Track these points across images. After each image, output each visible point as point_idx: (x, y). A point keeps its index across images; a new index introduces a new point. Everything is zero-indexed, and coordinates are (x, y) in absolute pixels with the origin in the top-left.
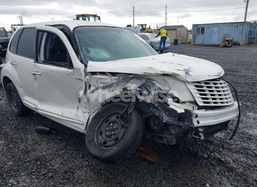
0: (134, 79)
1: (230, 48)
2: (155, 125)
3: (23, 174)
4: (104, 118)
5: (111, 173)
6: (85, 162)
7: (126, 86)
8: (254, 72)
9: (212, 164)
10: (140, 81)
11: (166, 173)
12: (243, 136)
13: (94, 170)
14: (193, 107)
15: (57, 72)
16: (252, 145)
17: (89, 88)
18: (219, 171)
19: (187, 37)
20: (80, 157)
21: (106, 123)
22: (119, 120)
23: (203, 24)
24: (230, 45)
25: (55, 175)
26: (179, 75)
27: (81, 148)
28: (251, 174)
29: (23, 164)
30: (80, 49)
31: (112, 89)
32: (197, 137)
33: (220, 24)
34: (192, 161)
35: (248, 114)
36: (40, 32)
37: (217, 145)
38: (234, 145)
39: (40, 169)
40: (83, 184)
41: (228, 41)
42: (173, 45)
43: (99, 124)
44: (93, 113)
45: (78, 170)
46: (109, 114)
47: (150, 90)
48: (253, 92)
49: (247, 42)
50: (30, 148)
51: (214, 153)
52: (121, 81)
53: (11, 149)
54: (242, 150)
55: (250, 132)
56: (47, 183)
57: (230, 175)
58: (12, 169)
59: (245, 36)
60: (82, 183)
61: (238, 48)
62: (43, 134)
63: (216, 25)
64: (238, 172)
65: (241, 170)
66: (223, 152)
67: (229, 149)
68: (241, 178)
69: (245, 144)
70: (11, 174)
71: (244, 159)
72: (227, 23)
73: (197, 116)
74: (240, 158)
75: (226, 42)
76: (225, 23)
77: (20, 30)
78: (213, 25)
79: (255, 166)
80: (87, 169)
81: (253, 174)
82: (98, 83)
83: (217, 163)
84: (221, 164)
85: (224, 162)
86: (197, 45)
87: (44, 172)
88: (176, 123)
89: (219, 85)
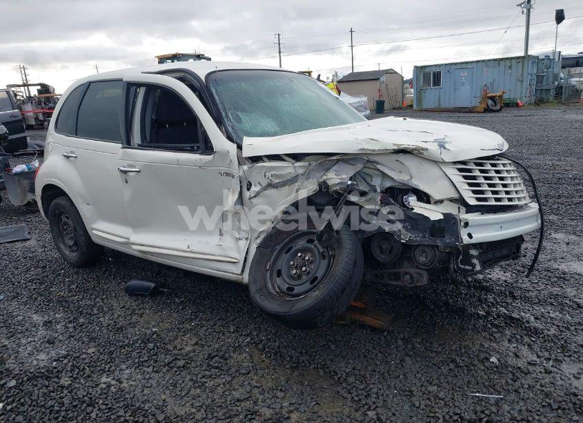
0: (340, 162)
1: (497, 114)
2: (382, 253)
3: (124, 367)
4: (281, 245)
5: (301, 352)
6: (243, 338)
7: (325, 178)
8: (556, 158)
9: (496, 326)
10: (352, 167)
11: (410, 346)
12: (550, 274)
13: (267, 350)
14: (459, 208)
15: (178, 162)
16: (569, 290)
17: (249, 189)
18: (511, 337)
19: (403, 95)
20: (232, 331)
21: (287, 253)
22: (315, 246)
23: (436, 66)
24: (498, 107)
25: (191, 363)
26: (427, 149)
27: (229, 315)
28: (573, 337)
29: (119, 350)
30: (223, 114)
31: (296, 185)
32: (467, 267)
33: (472, 62)
34: (456, 324)
35: (553, 235)
36: (132, 87)
37: (501, 293)
38: (533, 292)
39: (155, 355)
40: (250, 375)
41: (492, 98)
42: (375, 112)
43: (273, 257)
44: (257, 238)
45: (234, 352)
46: (290, 237)
47: (373, 183)
48: (559, 196)
49: (533, 99)
50: (122, 322)
51: (497, 308)
52: (314, 170)
53: (84, 327)
54: (550, 298)
55: (563, 267)
56: (179, 377)
57: (532, 340)
58: (98, 359)
59: (528, 86)
60: (248, 374)
61: (515, 112)
62: (142, 295)
63: (464, 66)
64: (548, 335)
65: (553, 331)
66: (514, 304)
67: (526, 299)
68: (555, 344)
69: (556, 289)
70: (99, 368)
71: (557, 314)
72: (488, 60)
73: (466, 225)
74: (549, 313)
75: (490, 102)
76: (483, 61)
77: (82, 85)
78: (459, 66)
79: (579, 323)
80: (252, 350)
81: (577, 337)
82: (267, 177)
83: (506, 323)
84: (513, 325)
85: (518, 320)
86: (427, 110)
87: (166, 361)
88: (428, 240)
89: (501, 168)
